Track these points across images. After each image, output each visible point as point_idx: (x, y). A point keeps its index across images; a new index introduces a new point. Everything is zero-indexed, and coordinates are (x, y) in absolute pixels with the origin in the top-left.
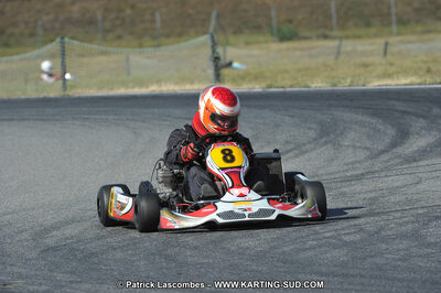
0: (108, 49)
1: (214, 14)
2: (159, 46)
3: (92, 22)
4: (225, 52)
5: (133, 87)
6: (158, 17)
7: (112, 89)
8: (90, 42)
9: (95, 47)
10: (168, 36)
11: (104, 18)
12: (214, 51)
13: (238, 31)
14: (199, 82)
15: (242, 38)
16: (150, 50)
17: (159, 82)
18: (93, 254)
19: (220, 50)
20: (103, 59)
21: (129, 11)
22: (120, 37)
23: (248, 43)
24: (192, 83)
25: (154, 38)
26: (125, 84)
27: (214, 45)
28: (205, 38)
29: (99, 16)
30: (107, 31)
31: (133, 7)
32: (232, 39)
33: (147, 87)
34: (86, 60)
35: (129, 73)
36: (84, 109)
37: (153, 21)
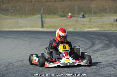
0: (12, 18)
1: (42, 9)
2: (26, 17)
3: (8, 10)
4: (45, 20)
5: (18, 28)
6: (27, 9)
7: (12, 29)
8: (7, 15)
9: (8, 17)
10: (29, 15)
11: (11, 9)
12: (42, 19)
13: (49, 14)
14: (37, 28)
15: (50, 16)
16: (24, 18)
17: (26, 27)
18: (4, 74)
19: (43, 19)
20: (11, 20)
21: (18, 7)
22: (15, 15)
23: (52, 18)
24: (35, 28)
25: (25, 15)
26: (16, 28)
27: (42, 18)
28: (39, 16)
29: (10, 8)
30: (12, 13)
31: (20, 6)
32: (47, 16)
33: (22, 28)
34: (5, 20)
35: (17, 25)
36: (4, 34)
37: (25, 10)
